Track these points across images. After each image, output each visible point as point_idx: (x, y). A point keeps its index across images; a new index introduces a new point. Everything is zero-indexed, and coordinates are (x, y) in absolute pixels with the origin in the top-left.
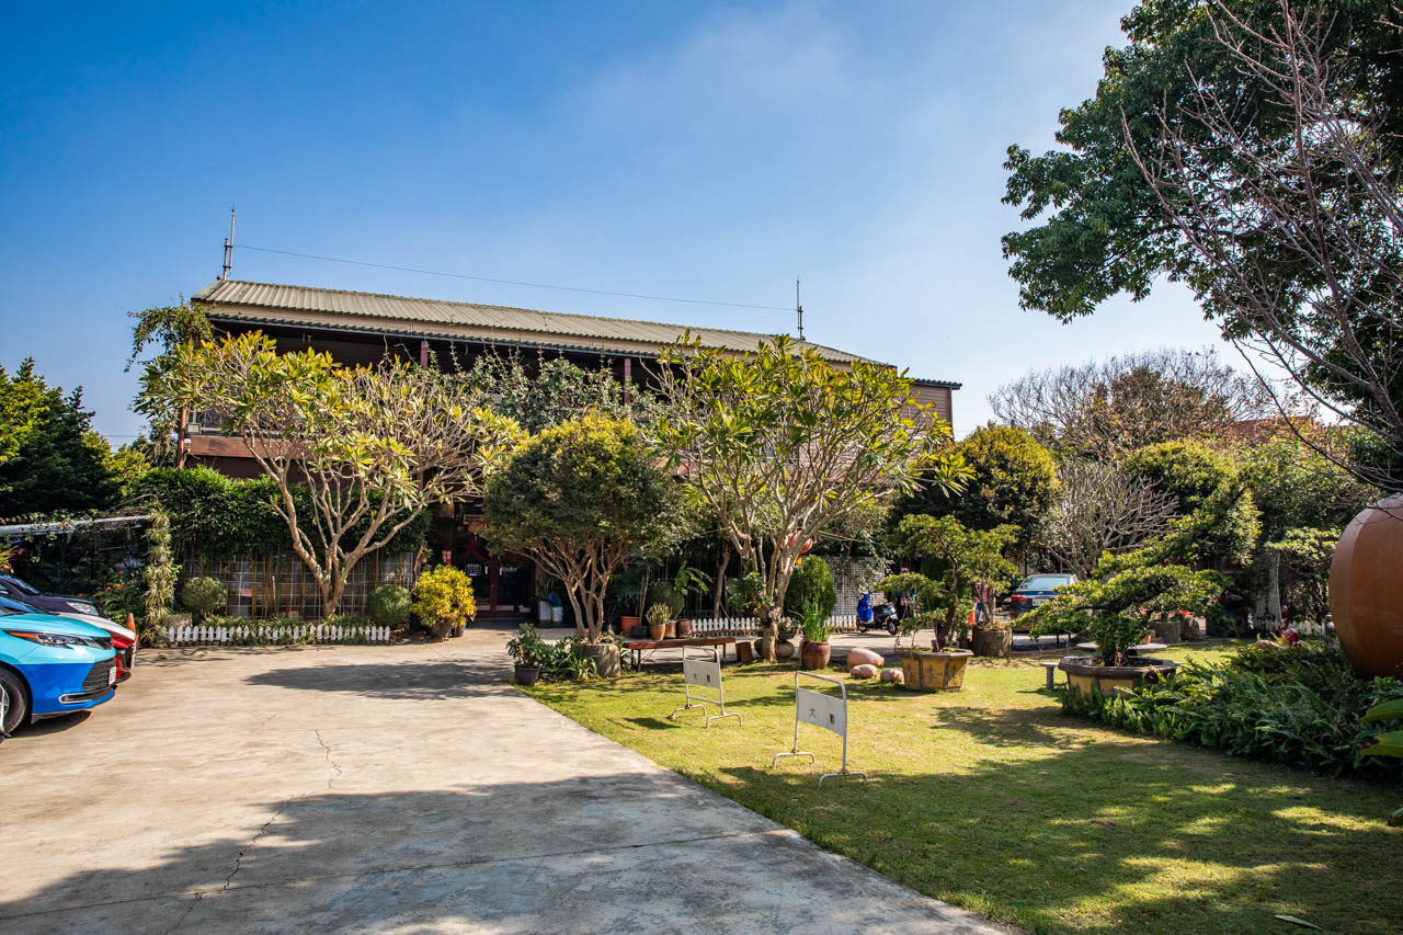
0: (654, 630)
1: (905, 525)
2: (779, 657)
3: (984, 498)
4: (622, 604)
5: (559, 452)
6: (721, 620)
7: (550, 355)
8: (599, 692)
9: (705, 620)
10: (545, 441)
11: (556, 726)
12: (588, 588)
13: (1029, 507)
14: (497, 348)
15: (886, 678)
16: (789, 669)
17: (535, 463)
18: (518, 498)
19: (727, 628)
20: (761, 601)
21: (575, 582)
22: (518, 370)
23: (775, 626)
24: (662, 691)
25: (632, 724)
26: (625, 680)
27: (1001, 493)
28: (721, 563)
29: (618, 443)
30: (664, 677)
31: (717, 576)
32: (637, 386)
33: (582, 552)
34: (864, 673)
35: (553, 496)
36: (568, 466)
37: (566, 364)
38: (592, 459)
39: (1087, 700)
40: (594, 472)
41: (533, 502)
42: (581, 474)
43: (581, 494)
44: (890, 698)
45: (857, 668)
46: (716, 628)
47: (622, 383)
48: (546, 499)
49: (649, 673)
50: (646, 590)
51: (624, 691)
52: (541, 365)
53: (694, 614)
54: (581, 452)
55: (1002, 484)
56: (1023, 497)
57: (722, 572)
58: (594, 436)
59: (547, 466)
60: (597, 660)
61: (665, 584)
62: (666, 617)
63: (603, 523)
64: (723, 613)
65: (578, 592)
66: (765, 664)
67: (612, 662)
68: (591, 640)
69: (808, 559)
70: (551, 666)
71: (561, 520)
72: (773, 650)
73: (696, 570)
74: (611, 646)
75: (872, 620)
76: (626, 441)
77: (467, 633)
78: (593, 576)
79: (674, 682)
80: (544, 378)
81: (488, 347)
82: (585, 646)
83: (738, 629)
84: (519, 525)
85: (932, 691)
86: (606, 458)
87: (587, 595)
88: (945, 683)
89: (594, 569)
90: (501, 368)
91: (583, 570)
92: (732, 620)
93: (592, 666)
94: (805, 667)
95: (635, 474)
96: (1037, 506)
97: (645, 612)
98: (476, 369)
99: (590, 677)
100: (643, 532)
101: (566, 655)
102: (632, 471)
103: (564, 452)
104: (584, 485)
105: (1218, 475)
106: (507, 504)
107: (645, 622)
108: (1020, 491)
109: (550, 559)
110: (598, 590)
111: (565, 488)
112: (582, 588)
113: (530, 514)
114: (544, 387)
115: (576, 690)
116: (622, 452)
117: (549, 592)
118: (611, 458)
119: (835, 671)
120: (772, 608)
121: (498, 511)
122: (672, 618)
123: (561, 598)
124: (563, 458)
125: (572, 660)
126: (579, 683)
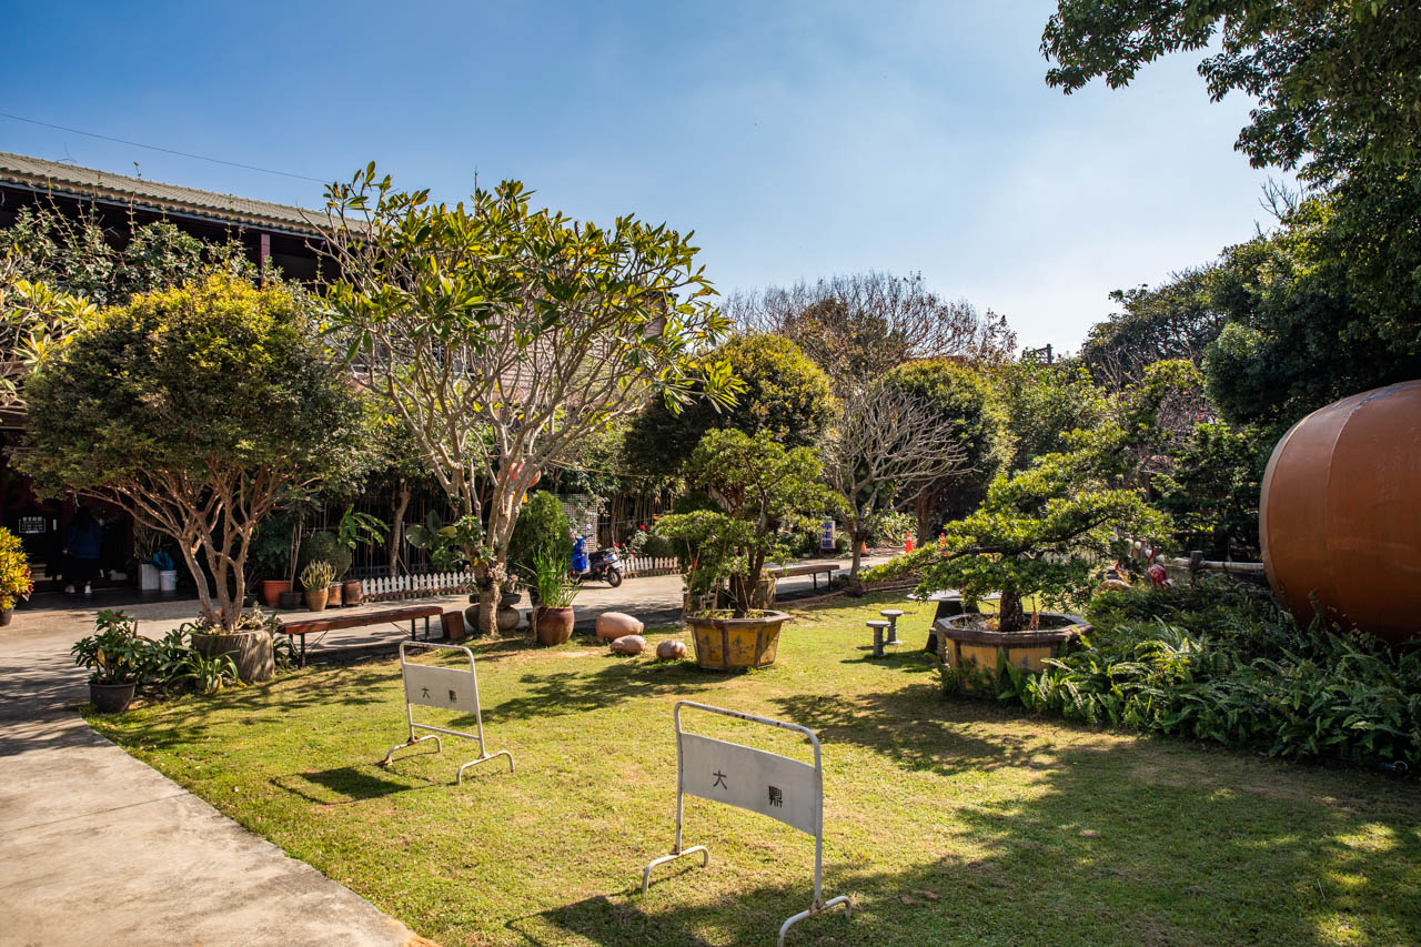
0: (312, 597)
1: (710, 443)
2: (503, 630)
3: (754, 417)
4: (264, 563)
5: (164, 328)
6: (401, 578)
7: (145, 218)
8: (245, 714)
9: (380, 580)
10: (137, 313)
11: (169, 824)
12: (218, 547)
13: (805, 428)
14: (58, 200)
15: (667, 653)
16: (520, 646)
17: (119, 348)
18: (89, 405)
19: (408, 588)
20: (478, 555)
21: (196, 538)
22: (93, 234)
23: (497, 588)
24: (348, 702)
25: (318, 790)
26: (285, 685)
27: (772, 411)
28: (398, 506)
29: (265, 318)
30: (343, 674)
31: (392, 522)
32: (281, 270)
33: (207, 494)
34: (629, 648)
35: (155, 400)
36: (179, 349)
37: (173, 230)
38: (220, 341)
39: (989, 677)
40: (227, 364)
41: (116, 412)
42: (203, 364)
43: (204, 396)
44: (691, 686)
45: (619, 641)
46: (395, 589)
47: (259, 266)
48: (141, 404)
49: (320, 668)
50: (298, 544)
51: (286, 706)
52: (133, 232)
53: (363, 572)
54: (203, 330)
55: (773, 400)
56: (798, 416)
57: (400, 517)
58: (226, 305)
59: (140, 352)
60: (236, 658)
61: (324, 534)
62: (328, 579)
63: (244, 444)
64: (402, 568)
65: (201, 554)
66: (485, 641)
67: (262, 656)
68: (225, 626)
69: (536, 496)
70: (159, 674)
71: (171, 440)
72: (494, 621)
73: (366, 516)
74: (258, 630)
75: (588, 569)
76: (281, 317)
77: (17, 619)
78: (227, 528)
79: (363, 681)
80: (137, 247)
81: (42, 197)
82: (216, 638)
83: (423, 588)
84: (91, 449)
85: (743, 671)
86: (246, 340)
87: (217, 559)
88: (757, 658)
89: (229, 517)
90: (65, 230)
91: (209, 520)
92: (415, 578)
93: (229, 669)
94: (541, 643)
95: (296, 368)
96: (813, 428)
97: (298, 574)
98: (19, 227)
99: (226, 685)
100: (309, 458)
101: (184, 653)
102: (288, 360)
103: (171, 330)
104: (210, 383)
105: (980, 396)
106: (68, 416)
107: (298, 586)
108: (794, 409)
109: (153, 506)
110: (235, 553)
111: (174, 388)
112: (209, 547)
113: (112, 431)
114: (139, 262)
115: (202, 713)
116: (273, 332)
117: (155, 551)
118: (255, 339)
119: (582, 644)
120: (493, 564)
121: (52, 429)
122: (336, 580)
123: (173, 558)
124: (171, 339)
125: (195, 660)
126: (210, 697)
